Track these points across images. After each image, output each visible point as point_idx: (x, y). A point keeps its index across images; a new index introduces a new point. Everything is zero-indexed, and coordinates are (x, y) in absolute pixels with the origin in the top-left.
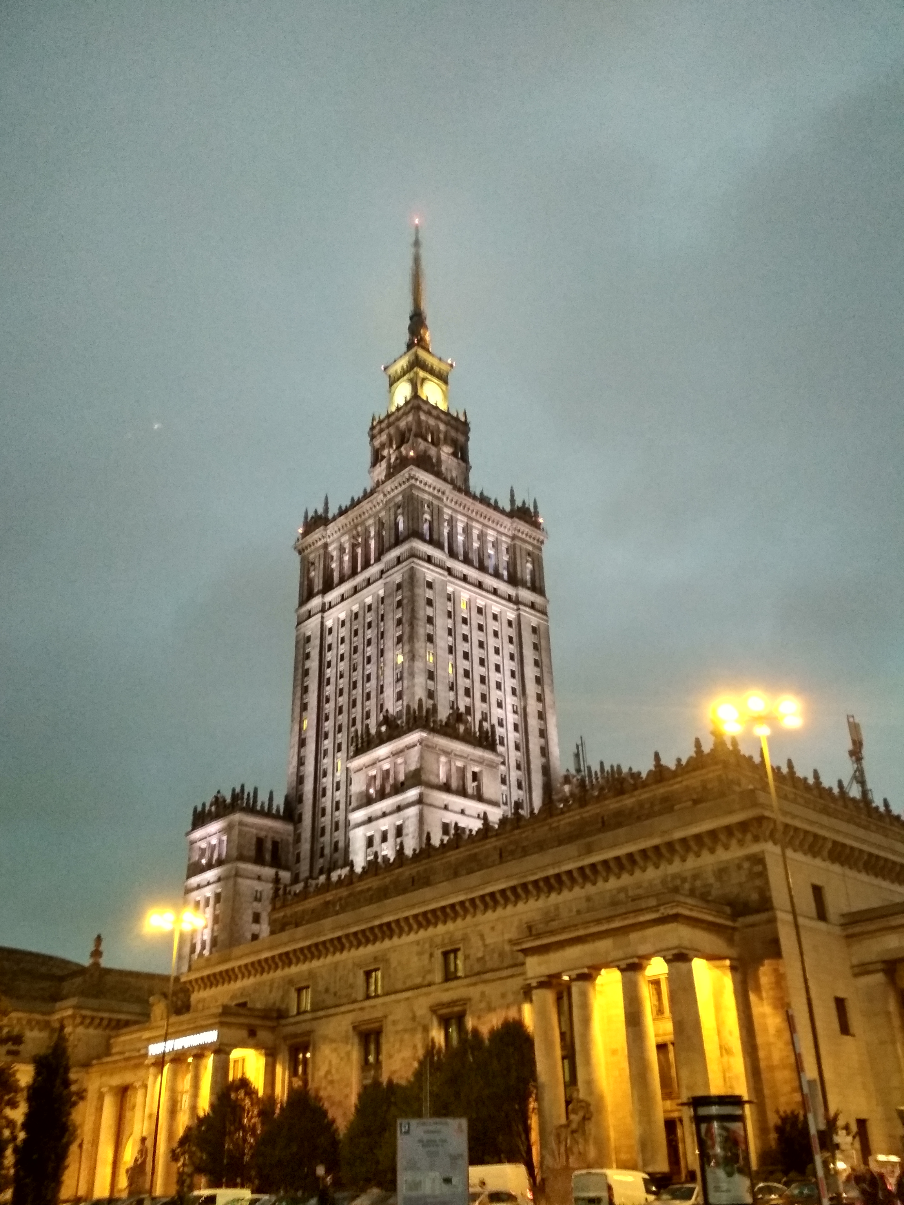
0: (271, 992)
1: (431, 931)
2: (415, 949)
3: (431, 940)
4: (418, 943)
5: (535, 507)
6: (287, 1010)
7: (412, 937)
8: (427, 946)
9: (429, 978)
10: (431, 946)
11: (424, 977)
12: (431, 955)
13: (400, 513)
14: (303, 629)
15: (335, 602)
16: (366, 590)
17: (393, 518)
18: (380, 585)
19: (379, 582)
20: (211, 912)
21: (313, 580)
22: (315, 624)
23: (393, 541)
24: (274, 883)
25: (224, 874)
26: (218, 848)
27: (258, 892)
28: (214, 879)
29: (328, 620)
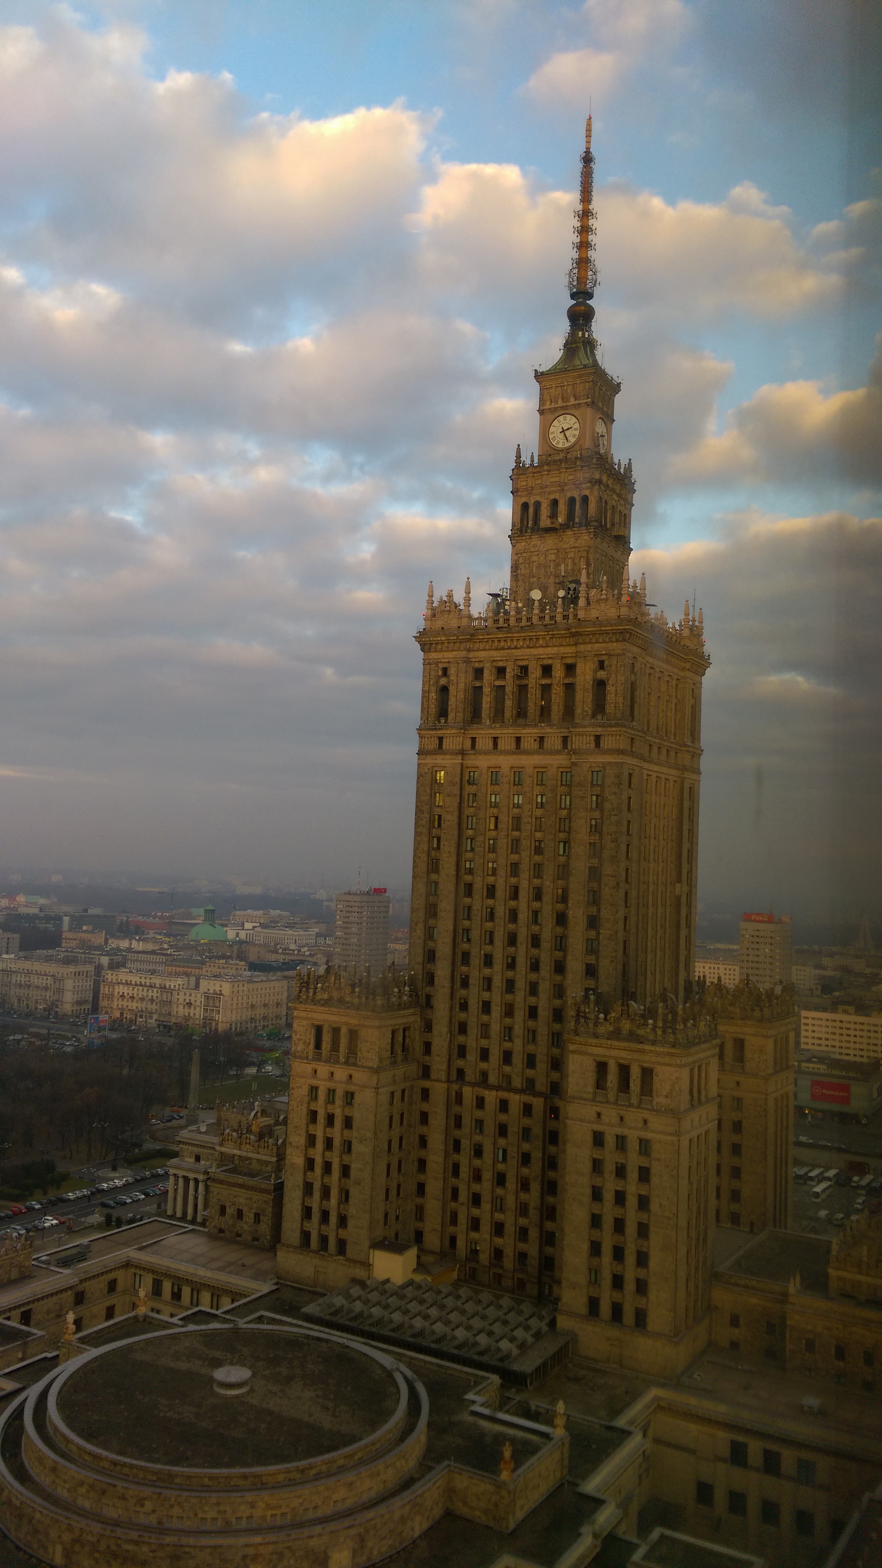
13: (602, 674)
14: (430, 760)
15: (484, 743)
16: (536, 753)
17: (589, 677)
18: (561, 760)
19: (558, 752)
20: (338, 1112)
21: (443, 695)
22: (451, 763)
23: (587, 708)
24: (405, 1080)
25: (359, 1076)
26: (344, 1040)
27: (393, 1094)
28: (341, 1074)
29: (469, 762)
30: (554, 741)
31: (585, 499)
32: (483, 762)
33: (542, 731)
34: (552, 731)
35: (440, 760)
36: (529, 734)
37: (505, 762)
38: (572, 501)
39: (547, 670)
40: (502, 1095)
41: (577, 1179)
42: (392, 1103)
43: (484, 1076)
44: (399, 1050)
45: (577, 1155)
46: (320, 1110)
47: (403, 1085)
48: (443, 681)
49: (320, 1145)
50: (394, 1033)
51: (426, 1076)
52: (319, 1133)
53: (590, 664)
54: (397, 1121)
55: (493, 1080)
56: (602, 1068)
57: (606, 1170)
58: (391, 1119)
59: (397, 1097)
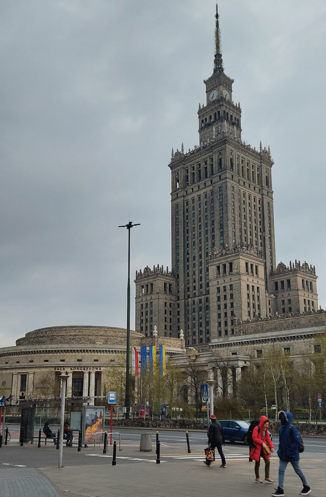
0: (246, 350)
1: (309, 339)
2: (304, 344)
3: (310, 342)
4: (304, 342)
5: (269, 150)
6: (254, 356)
7: (302, 340)
8: (308, 343)
9: (309, 352)
10: (310, 344)
11: (307, 352)
12: (310, 346)
13: (220, 157)
14: (175, 202)
15: (190, 191)
16: (204, 188)
17: (217, 159)
18: (211, 188)
19: (210, 186)
20: (148, 309)
21: (178, 181)
22: (180, 200)
23: (217, 169)
24: (171, 300)
25: (154, 296)
26: (149, 287)
27: (166, 303)
28: (149, 298)
29: (186, 199)
30: (208, 183)
31: (219, 112)
32: (189, 198)
33: (205, 181)
34: (208, 180)
35: (177, 201)
36: (201, 183)
37: (195, 195)
38: (215, 114)
39: (206, 163)
40: (200, 298)
41: (213, 305)
42: (166, 306)
43: (195, 294)
44: (168, 290)
45: (213, 297)
46: (144, 311)
47: (170, 302)
48: (177, 177)
49: (144, 322)
50: (165, 284)
51: (178, 300)
52: (144, 318)
53: (217, 155)
54: (168, 312)
55: (197, 294)
56: (218, 268)
57: (221, 298)
58: (166, 311)
59: (168, 304)
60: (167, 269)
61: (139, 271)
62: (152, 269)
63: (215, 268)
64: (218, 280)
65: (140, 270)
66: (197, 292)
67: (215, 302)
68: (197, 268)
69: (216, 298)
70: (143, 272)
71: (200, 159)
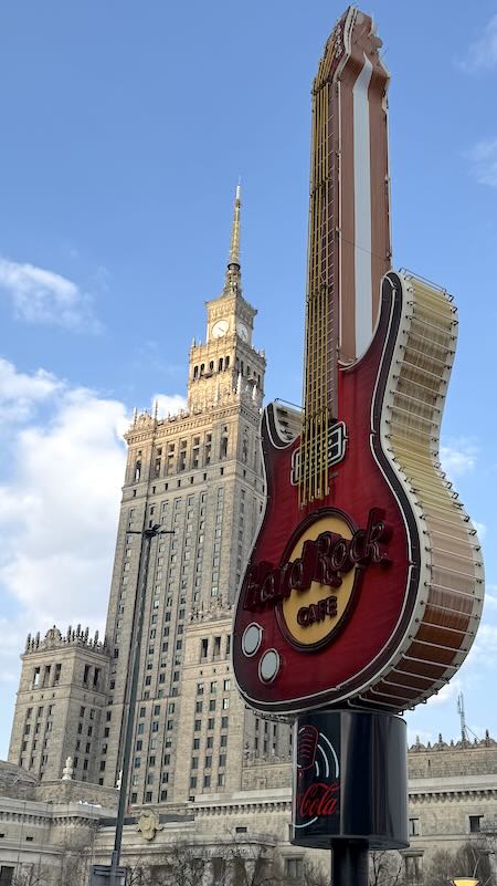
0: (268, 823)
6: (283, 836)
13: (226, 434)
14: (128, 504)
15: (159, 489)
16: (189, 486)
17: (219, 437)
18: (203, 487)
19: (202, 483)
20: (43, 720)
21: (138, 465)
22: (139, 503)
23: (218, 454)
24: (94, 703)
25: (58, 692)
26: (52, 671)
27: (83, 708)
28: (47, 694)
29: (151, 501)
30: (199, 478)
31: (228, 358)
32: (157, 500)
33: (193, 473)
34: (198, 472)
35: (134, 503)
36: (185, 477)
37: (170, 496)
38: (221, 360)
39: (197, 441)
40: (156, 702)
41: (186, 719)
42: (82, 715)
43: (147, 694)
44: (91, 681)
45: (187, 702)
46: (32, 723)
47: (92, 706)
48: (139, 459)
49: (29, 747)
50: (87, 668)
51: (111, 703)
52: (30, 738)
53: (219, 431)
54: (85, 729)
55: (152, 695)
56: (205, 643)
57: (204, 706)
58: (80, 726)
59: (87, 711)
60: (97, 637)
61: (34, 636)
62: (65, 634)
63: (198, 642)
64: (201, 669)
65: (39, 634)
66: (151, 689)
67: (189, 714)
68: (158, 639)
69: (194, 706)
70: (42, 639)
71: (187, 433)
